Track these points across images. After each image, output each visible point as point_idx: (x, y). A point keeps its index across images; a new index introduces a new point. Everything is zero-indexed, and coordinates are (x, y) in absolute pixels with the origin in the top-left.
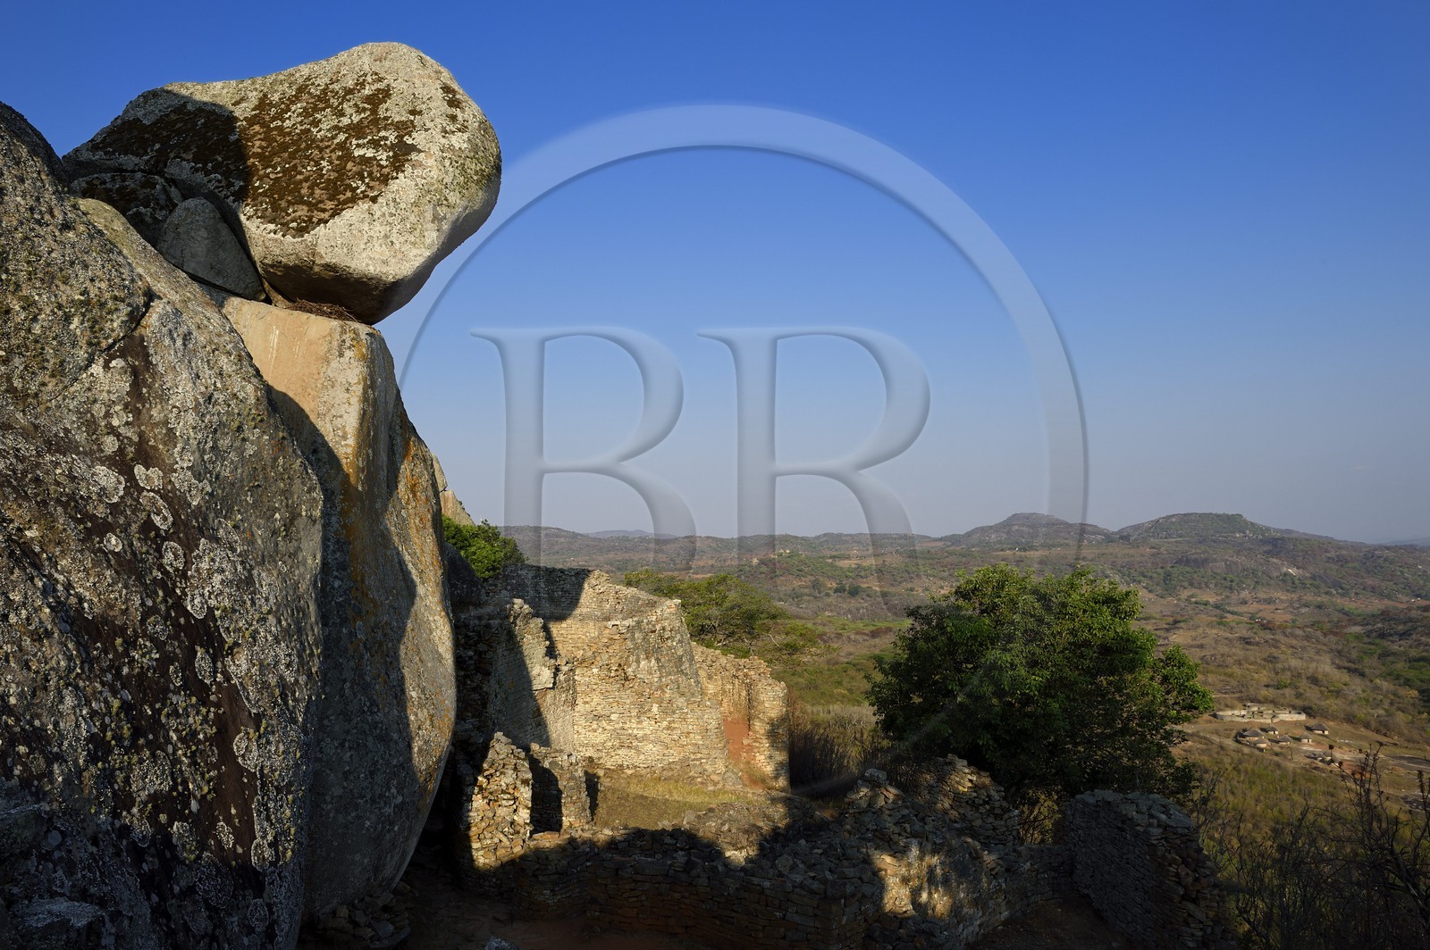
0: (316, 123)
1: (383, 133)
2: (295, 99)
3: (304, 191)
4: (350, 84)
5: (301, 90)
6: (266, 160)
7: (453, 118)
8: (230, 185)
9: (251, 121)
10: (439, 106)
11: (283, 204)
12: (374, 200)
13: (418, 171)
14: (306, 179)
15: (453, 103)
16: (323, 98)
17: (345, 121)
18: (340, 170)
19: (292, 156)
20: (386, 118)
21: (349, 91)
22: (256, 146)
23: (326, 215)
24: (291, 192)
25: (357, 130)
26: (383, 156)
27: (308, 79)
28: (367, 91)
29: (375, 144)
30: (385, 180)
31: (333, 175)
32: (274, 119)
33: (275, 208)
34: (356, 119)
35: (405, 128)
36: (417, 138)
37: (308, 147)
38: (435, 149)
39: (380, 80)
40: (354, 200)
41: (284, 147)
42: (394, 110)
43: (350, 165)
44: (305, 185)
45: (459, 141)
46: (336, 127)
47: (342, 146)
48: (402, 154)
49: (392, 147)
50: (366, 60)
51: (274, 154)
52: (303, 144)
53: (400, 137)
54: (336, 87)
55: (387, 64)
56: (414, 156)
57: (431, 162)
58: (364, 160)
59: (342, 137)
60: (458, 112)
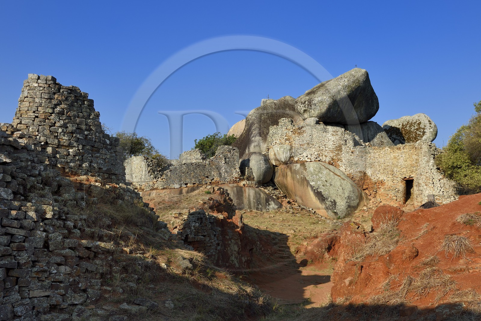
0: (411, 128)
1: (421, 130)
2: (407, 124)
3: (411, 139)
4: (415, 121)
5: (408, 122)
6: (406, 135)
7: (430, 126)
8: (401, 138)
9: (402, 128)
10: (428, 125)
11: (409, 141)
12: (421, 140)
13: (426, 135)
14: (411, 137)
15: (430, 124)
16: (411, 124)
17: (415, 128)
18: (416, 136)
19: (409, 134)
20: (421, 127)
21: (415, 123)
22: (404, 132)
23: (415, 142)
24: (410, 139)
25: (417, 129)
26: (421, 133)
27: (409, 121)
28: (418, 123)
29: (420, 132)
30: (422, 137)
31: (415, 136)
32: (405, 128)
33: (408, 142)
34: (417, 128)
35: (424, 129)
36: (426, 131)
37: (411, 132)
38: (428, 132)
39: (419, 120)
40: (418, 140)
41: (407, 132)
42: (422, 126)
43: (417, 135)
44: (411, 138)
45: (431, 130)
46: (414, 129)
47: (415, 132)
48: (424, 133)
49: (422, 132)
50: (417, 117)
51: (406, 133)
52: (410, 132)
53: (423, 130)
54: (413, 122)
55: (420, 117)
56: (425, 133)
57: (428, 134)
58: (419, 134)
59: (415, 131)
60: (431, 125)
